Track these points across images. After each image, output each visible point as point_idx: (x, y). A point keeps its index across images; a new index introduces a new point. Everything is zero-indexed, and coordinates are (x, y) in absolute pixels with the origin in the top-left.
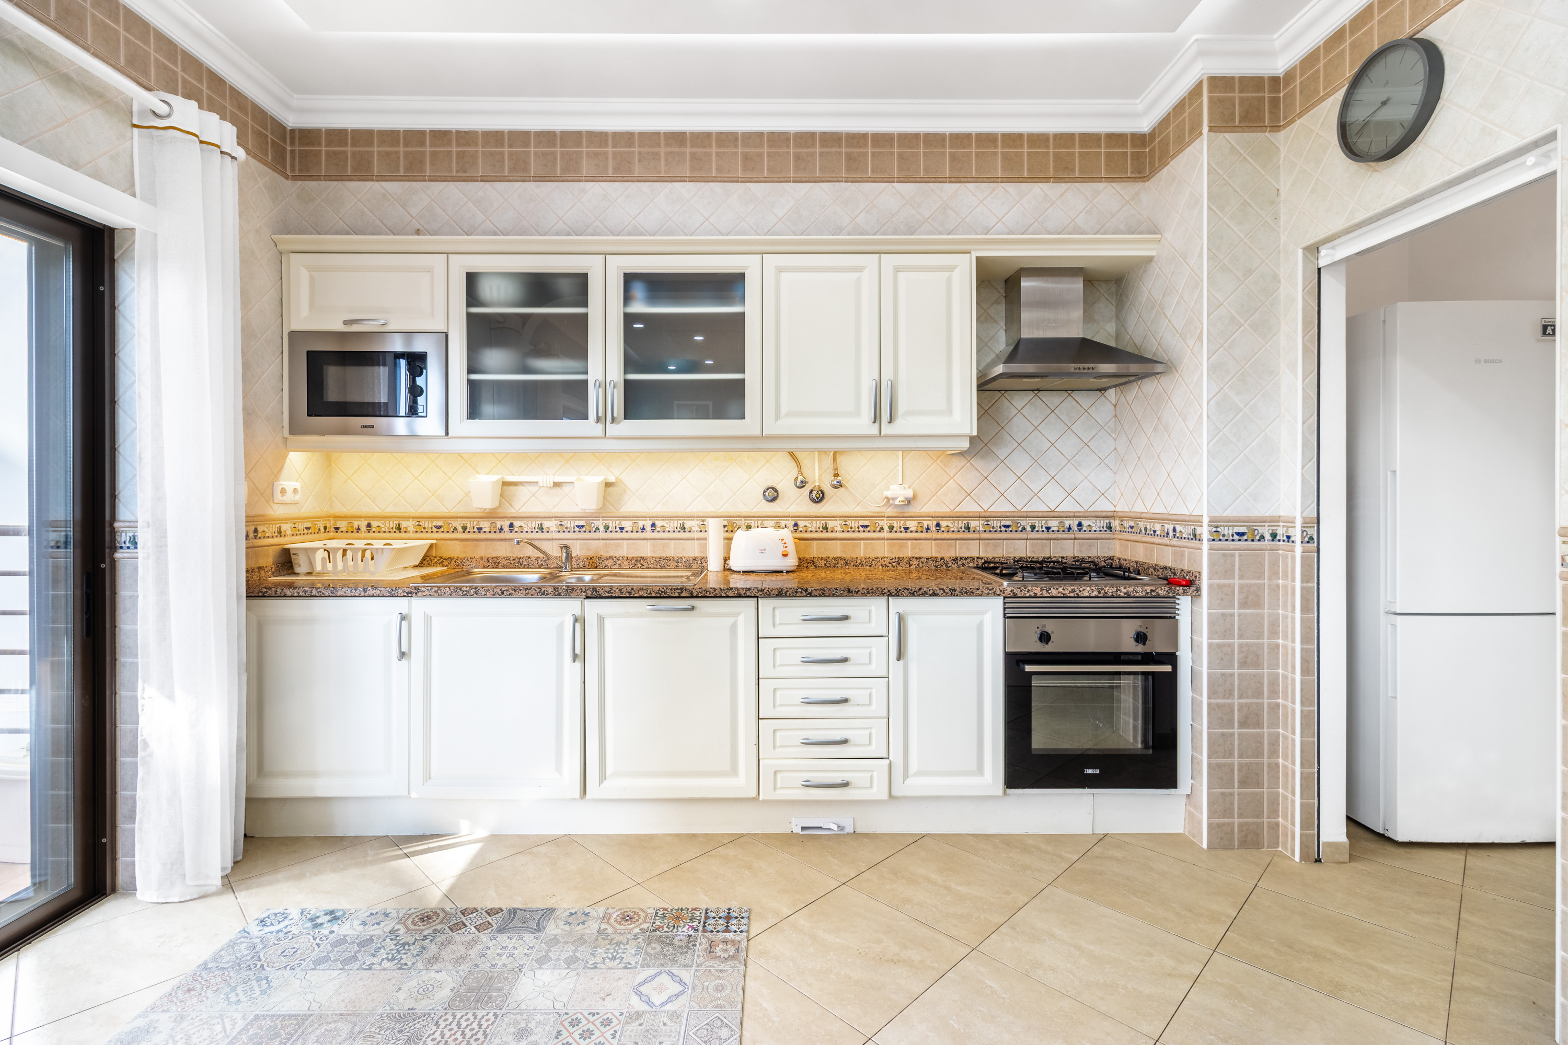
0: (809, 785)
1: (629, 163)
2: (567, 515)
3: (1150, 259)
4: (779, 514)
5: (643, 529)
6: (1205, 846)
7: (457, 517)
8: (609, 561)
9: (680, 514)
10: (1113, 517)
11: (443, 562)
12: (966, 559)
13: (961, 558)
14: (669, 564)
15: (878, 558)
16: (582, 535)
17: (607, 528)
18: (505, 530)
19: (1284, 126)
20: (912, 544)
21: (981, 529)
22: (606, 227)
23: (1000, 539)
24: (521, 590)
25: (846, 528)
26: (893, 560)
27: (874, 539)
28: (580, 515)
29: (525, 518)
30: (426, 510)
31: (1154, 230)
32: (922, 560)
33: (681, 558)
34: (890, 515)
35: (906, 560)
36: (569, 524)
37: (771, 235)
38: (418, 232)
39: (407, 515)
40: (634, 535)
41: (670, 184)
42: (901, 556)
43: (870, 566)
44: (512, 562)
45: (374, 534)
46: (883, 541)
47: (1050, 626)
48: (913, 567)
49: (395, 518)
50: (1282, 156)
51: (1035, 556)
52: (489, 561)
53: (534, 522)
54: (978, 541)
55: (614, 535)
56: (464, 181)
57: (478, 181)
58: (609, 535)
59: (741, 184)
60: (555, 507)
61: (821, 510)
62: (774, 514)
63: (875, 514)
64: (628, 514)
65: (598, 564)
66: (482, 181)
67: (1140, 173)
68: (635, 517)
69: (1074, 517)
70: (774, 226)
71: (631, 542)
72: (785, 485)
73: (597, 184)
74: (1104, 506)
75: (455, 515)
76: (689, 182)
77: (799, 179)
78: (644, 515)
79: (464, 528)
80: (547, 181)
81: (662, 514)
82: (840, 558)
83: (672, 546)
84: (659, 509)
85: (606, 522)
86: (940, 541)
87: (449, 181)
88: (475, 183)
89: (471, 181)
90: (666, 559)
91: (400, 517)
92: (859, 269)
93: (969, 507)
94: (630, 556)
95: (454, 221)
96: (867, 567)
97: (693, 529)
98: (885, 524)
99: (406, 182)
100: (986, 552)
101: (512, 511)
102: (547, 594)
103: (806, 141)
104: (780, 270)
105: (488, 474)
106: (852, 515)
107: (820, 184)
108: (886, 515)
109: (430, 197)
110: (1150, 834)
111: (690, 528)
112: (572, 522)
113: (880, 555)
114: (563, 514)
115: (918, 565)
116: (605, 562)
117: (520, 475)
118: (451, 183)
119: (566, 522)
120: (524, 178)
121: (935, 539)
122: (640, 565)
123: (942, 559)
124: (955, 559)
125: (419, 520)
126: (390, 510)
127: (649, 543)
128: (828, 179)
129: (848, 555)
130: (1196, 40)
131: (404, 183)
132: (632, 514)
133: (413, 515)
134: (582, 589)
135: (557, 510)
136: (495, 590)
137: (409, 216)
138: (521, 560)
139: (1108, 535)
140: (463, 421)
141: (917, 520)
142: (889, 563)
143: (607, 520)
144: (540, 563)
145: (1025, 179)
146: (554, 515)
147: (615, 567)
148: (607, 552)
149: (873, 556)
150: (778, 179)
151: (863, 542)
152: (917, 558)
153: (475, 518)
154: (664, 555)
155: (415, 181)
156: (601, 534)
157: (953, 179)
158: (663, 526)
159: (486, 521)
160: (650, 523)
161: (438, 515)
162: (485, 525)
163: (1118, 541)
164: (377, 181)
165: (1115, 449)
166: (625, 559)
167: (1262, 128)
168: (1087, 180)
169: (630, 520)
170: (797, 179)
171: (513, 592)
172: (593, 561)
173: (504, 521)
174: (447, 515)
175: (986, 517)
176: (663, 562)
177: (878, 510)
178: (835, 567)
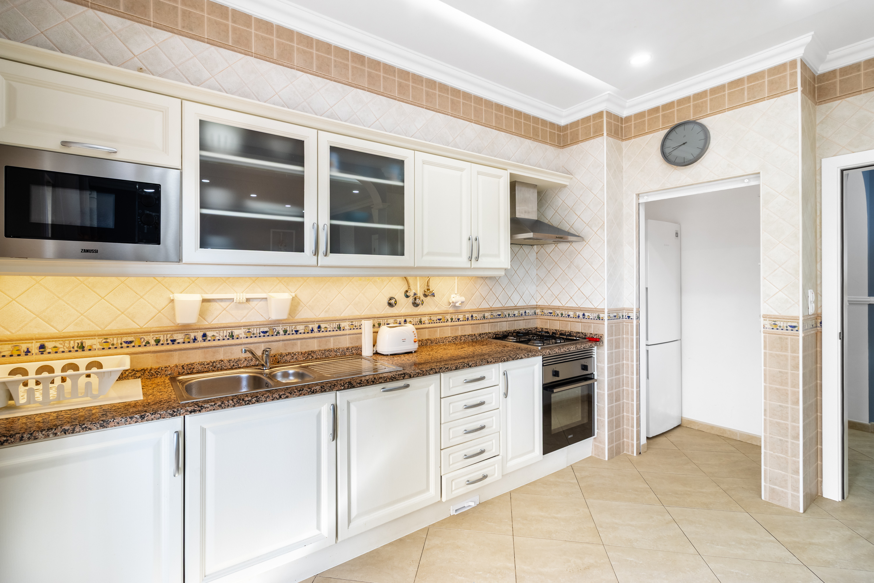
0: (470, 483)
1: (328, 65)
2: (254, 324)
3: (565, 186)
4: (397, 315)
5: (312, 330)
6: (607, 459)
7: (150, 332)
8: (288, 356)
9: (338, 318)
10: (537, 308)
11: (135, 374)
12: (484, 334)
13: (482, 334)
14: (331, 354)
15: (446, 337)
16: (266, 339)
17: (285, 332)
18: (198, 340)
19: (626, 140)
20: (461, 328)
21: (490, 317)
22: (312, 109)
23: (497, 322)
24: (295, 392)
25: (431, 321)
26: (454, 338)
27: (444, 326)
28: (265, 323)
29: (218, 328)
30: (114, 327)
31: (569, 172)
32: (466, 336)
33: (339, 349)
34: (452, 312)
35: (459, 337)
36: (255, 331)
37: (414, 138)
38: (140, 70)
39: (92, 333)
40: (306, 335)
41: (355, 89)
42: (456, 335)
43: (443, 343)
44: (207, 366)
45: (49, 355)
46: (448, 327)
47: (557, 367)
48: (462, 341)
49: (78, 337)
50: (624, 152)
51: (510, 329)
52: (183, 368)
53: (225, 332)
54: (488, 324)
55: (291, 337)
56: (191, 38)
57: (204, 42)
58: (287, 337)
59: (397, 101)
60: (243, 318)
61: (418, 311)
62: (394, 315)
63: (445, 312)
64: (302, 320)
65: (280, 360)
66: (207, 43)
67: (559, 144)
68: (306, 323)
69: (523, 309)
70: (415, 133)
71: (304, 340)
72: (399, 296)
73: (305, 75)
74: (533, 303)
75: (149, 330)
76: (367, 91)
77: (429, 107)
78: (313, 320)
79: (158, 342)
80: (267, 61)
81: (325, 319)
82: (429, 339)
83: (332, 341)
84: (322, 316)
85: (285, 327)
86: (473, 325)
87: (175, 33)
88: (201, 43)
89: (198, 40)
90: (329, 351)
91: (83, 336)
92: (462, 170)
93: (485, 306)
94: (304, 351)
95: (180, 70)
96: (442, 343)
97: (346, 328)
98: (448, 317)
99: (127, 20)
100: (491, 329)
101: (205, 324)
102: (316, 392)
103: (431, 85)
104: (424, 162)
105: (181, 293)
106: (434, 313)
107: (438, 113)
108: (450, 312)
109: (155, 43)
110: (583, 460)
111: (344, 327)
112: (258, 329)
113: (447, 336)
114: (252, 323)
115: (464, 340)
116: (285, 358)
117: (212, 293)
118: (176, 36)
119: (253, 329)
120: (247, 52)
121: (471, 324)
122: (311, 357)
123: (475, 335)
124: (480, 335)
125: (106, 337)
126: (71, 329)
127: (316, 340)
128: (443, 112)
129: (432, 337)
130: (609, 94)
131: (124, 20)
132: (305, 320)
133: (100, 333)
134: (341, 384)
135: (244, 321)
136: (274, 396)
137: (130, 53)
138: (214, 364)
139: (535, 317)
140: (197, 249)
141: (463, 314)
142: (452, 340)
143: (286, 326)
144: (232, 364)
145: (522, 136)
146: (243, 324)
147: (292, 361)
148: (286, 350)
149: (444, 336)
150: (418, 104)
151: (438, 329)
152: (464, 336)
153: (169, 331)
154: (327, 348)
155: (138, 22)
156: (281, 337)
157: (497, 128)
158: (326, 327)
159: (180, 333)
160: (317, 326)
161: (129, 331)
162: (179, 337)
163: (539, 320)
164: (92, 8)
165: (537, 274)
166: (300, 353)
167: (618, 138)
168: (544, 143)
169: (303, 325)
170: (428, 107)
171: (289, 395)
172: (276, 358)
173: (198, 332)
174: (139, 330)
175: (491, 311)
176: (327, 353)
177: (445, 309)
178: (426, 345)
